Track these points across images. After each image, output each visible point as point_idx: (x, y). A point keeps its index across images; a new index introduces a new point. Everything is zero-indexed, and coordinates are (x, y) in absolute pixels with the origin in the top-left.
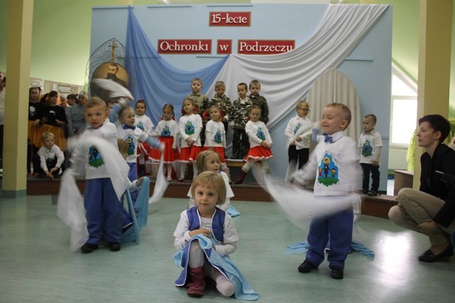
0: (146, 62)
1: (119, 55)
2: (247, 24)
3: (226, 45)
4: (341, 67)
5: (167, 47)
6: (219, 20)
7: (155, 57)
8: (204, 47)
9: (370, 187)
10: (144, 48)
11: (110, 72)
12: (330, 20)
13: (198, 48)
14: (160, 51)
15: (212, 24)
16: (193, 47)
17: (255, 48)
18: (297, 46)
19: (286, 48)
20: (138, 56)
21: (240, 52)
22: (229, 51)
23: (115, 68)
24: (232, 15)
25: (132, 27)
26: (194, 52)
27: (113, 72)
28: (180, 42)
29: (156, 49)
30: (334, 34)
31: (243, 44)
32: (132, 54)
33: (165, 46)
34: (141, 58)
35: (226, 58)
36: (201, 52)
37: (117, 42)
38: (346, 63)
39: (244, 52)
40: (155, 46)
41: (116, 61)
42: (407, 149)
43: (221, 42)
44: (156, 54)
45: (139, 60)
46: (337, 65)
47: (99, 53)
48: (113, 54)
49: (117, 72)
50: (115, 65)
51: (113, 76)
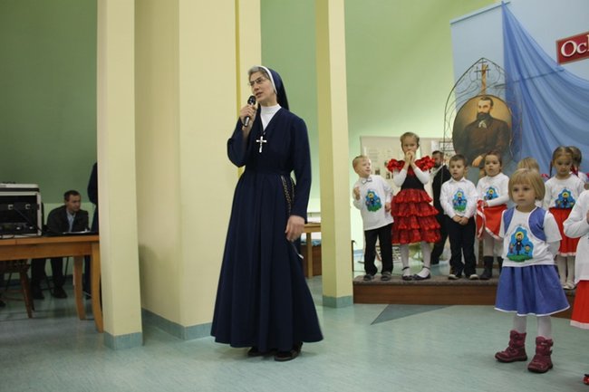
0: (539, 83)
1: (493, 82)
5: (574, 48)
7: (553, 72)
10: (534, 62)
11: (480, 110)
14: (562, 59)
20: (526, 77)
23: (487, 102)
25: (512, 35)
27: (486, 110)
29: (555, 57)
32: (516, 76)
33: (569, 47)
34: (531, 78)
37: (488, 63)
40: (551, 53)
41: (489, 92)
44: (554, 67)
45: (528, 82)
47: (462, 86)
48: (483, 83)
49: (491, 108)
50: (487, 98)
51: (486, 116)
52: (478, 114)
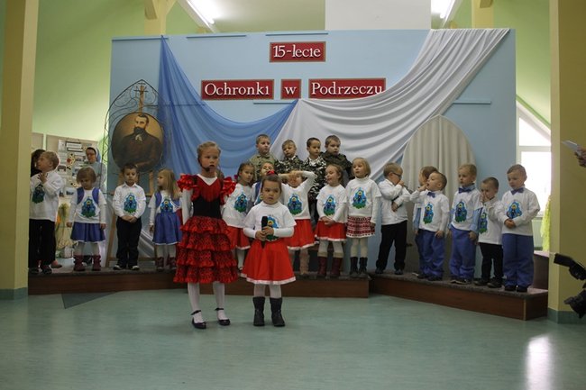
0: (185, 110)
1: (149, 102)
2: (321, 58)
3: (293, 86)
4: (448, 113)
5: (215, 90)
6: (283, 53)
7: (197, 105)
8: (264, 90)
9: (492, 276)
10: (184, 95)
11: (137, 125)
12: (433, 50)
13: (256, 92)
14: (205, 96)
15: (273, 59)
16: (248, 90)
17: (332, 89)
18: (388, 87)
19: (373, 89)
20: (175, 103)
21: (312, 96)
22: (297, 95)
23: (144, 119)
24: (300, 46)
25: (167, 65)
26: (251, 97)
27: (142, 126)
28: (232, 84)
29: (199, 93)
30: (438, 69)
31: (316, 85)
32: (167, 101)
33: (211, 88)
34: (179, 105)
35: (294, 104)
36: (260, 96)
37: (146, 85)
38: (454, 107)
39: (318, 95)
40: (197, 89)
41: (145, 110)
42: (541, 218)
43: (286, 83)
44: (198, 100)
45: (176, 108)
46: (442, 111)
47: (122, 101)
48: (141, 102)
49: (147, 125)
50: (144, 115)
51: (143, 131)
52: (136, 128)
